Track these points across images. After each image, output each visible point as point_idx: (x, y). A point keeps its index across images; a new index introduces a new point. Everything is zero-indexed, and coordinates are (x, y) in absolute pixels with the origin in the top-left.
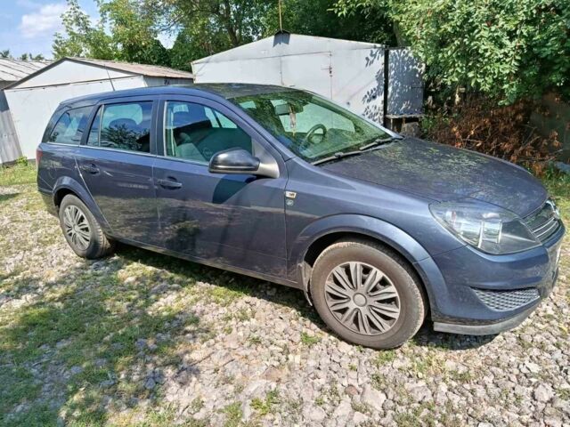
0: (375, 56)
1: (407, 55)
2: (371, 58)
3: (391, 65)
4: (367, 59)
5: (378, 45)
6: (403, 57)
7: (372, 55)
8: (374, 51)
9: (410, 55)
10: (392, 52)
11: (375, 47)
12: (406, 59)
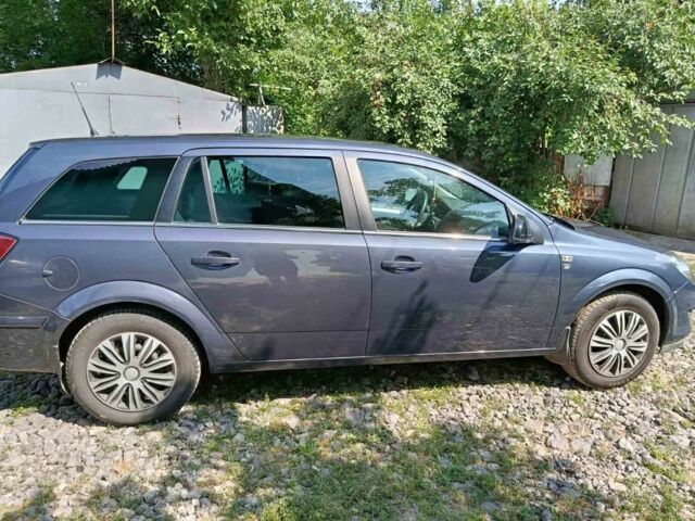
0: (232, 110)
1: (266, 114)
2: (228, 113)
3: (249, 123)
4: (223, 112)
5: (235, 99)
6: (262, 117)
7: (228, 109)
8: (231, 104)
9: (269, 114)
10: (250, 108)
11: (232, 100)
12: (265, 118)
